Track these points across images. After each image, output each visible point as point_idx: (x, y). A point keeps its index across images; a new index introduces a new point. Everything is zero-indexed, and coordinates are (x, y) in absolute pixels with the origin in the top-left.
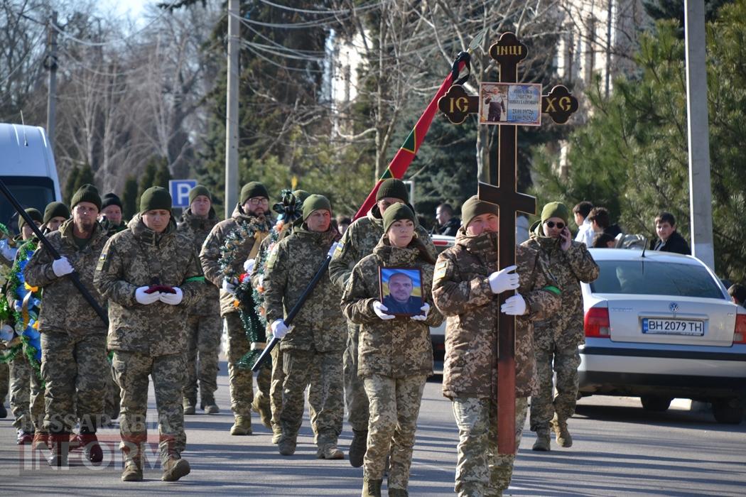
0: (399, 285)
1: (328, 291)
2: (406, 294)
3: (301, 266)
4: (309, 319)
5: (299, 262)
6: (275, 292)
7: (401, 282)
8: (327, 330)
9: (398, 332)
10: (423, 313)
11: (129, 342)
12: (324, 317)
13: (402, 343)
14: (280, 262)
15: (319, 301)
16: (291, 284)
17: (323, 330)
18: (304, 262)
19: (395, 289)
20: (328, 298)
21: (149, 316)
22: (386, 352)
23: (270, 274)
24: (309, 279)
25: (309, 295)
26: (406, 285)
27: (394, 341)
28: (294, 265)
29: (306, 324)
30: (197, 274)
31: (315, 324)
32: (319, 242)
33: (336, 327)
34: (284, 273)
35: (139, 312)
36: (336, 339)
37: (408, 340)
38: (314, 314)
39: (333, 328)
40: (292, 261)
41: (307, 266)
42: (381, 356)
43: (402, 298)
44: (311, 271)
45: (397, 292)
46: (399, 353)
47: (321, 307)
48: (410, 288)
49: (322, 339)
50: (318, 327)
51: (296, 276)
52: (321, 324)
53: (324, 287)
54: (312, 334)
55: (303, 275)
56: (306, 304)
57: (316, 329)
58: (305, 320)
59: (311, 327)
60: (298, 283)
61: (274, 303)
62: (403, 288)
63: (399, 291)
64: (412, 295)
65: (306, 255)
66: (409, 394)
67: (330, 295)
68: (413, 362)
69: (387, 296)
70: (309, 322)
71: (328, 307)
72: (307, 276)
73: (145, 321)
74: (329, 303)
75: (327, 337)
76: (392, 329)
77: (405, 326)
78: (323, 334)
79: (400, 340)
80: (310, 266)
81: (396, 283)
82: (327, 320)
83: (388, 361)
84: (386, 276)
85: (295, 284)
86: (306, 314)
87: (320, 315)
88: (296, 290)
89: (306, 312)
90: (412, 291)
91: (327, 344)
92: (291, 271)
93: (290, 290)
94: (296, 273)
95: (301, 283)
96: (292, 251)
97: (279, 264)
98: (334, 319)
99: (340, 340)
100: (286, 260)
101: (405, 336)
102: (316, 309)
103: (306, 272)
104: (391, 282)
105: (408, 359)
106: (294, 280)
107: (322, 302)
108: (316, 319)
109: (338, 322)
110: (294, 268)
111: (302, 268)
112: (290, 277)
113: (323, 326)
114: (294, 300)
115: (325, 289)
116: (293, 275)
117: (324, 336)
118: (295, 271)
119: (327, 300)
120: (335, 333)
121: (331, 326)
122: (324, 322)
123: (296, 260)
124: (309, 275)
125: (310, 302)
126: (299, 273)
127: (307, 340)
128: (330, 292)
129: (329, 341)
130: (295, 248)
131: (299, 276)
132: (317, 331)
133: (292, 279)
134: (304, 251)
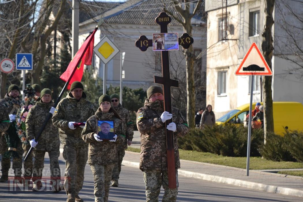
0: (105, 127)
2: (107, 131)
3: (40, 117)
4: (44, 138)
5: (39, 116)
6: (31, 128)
7: (106, 126)
8: (51, 142)
9: (105, 147)
10: (114, 139)
12: (50, 137)
13: (106, 151)
15: (48, 131)
16: (36, 124)
17: (49, 142)
18: (41, 115)
19: (103, 129)
20: (51, 129)
22: (100, 154)
23: (28, 120)
24: (44, 122)
25: (43, 129)
26: (108, 127)
27: (103, 150)
28: (37, 116)
29: (43, 140)
31: (46, 140)
32: (47, 107)
33: (55, 141)
34: (34, 120)
36: (55, 145)
37: (109, 150)
38: (46, 136)
39: (54, 141)
40: (37, 115)
41: (43, 117)
42: (98, 156)
43: (106, 133)
45: (104, 130)
46: (105, 155)
47: (48, 133)
48: (109, 129)
50: (48, 141)
51: (38, 121)
52: (49, 140)
53: (50, 125)
54: (45, 144)
55: (41, 120)
56: (43, 132)
57: (47, 142)
58: (42, 138)
59: (45, 141)
60: (39, 124)
61: (31, 133)
62: (107, 128)
63: (105, 130)
64: (110, 131)
65: (42, 113)
66: (108, 172)
67: (52, 128)
68: (110, 159)
69: (100, 132)
70: (44, 139)
71: (51, 133)
72: (43, 121)
74: (52, 131)
75: (51, 145)
76: (102, 145)
77: (108, 144)
78: (49, 144)
79: (106, 150)
80: (44, 117)
81: (103, 127)
82: (51, 138)
83: (101, 158)
84: (99, 124)
85: (38, 124)
86: (43, 136)
87: (48, 136)
88: (38, 126)
89: (43, 135)
90: (110, 130)
91: (51, 148)
93: (36, 127)
94: (38, 120)
95: (41, 124)
97: (32, 116)
98: (54, 138)
99: (57, 146)
100: (35, 114)
101: (107, 148)
102: (47, 134)
103: (42, 119)
104: (102, 126)
105: (109, 157)
106: (38, 122)
107: (49, 131)
108: (47, 138)
109: (56, 139)
110: (38, 118)
111: (41, 118)
112: (36, 122)
113: (50, 141)
114: (38, 131)
115: (50, 126)
116: (37, 120)
117: (50, 145)
118: (38, 119)
119: (51, 130)
120: (54, 143)
121: (53, 141)
122: (50, 139)
123: (38, 115)
124: (44, 120)
125: (44, 131)
126: (40, 120)
127: (43, 147)
128: (52, 127)
129: (52, 147)
130: (38, 110)
131: (40, 121)
132: (47, 143)
133: (37, 122)
134: (41, 111)
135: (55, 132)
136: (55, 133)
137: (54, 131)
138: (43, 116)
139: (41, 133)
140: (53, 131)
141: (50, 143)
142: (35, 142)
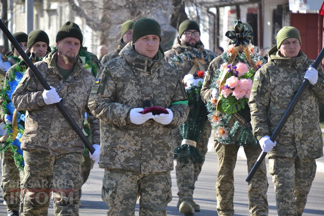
1: (305, 107)
3: (281, 87)
4: (291, 131)
5: (279, 84)
6: (261, 113)
8: (305, 141)
11: (122, 161)
12: (303, 130)
14: (262, 86)
15: (299, 116)
16: (274, 103)
17: (302, 140)
18: (283, 83)
20: (306, 113)
21: (142, 136)
24: (289, 98)
28: (275, 86)
29: (289, 135)
30: (182, 98)
31: (296, 135)
32: (294, 65)
33: (312, 138)
35: (132, 132)
36: (312, 148)
39: (310, 139)
41: (286, 87)
44: (291, 91)
47: (300, 121)
49: (301, 148)
50: (299, 138)
51: (278, 96)
52: (301, 135)
53: (302, 103)
54: (294, 143)
55: (283, 94)
56: (289, 119)
57: (297, 139)
58: (288, 132)
60: (280, 101)
61: (261, 122)
67: (307, 110)
70: (291, 134)
71: (307, 121)
72: (287, 95)
73: (137, 141)
74: (306, 117)
75: (305, 146)
78: (302, 144)
80: (289, 86)
82: (306, 131)
85: (278, 103)
86: (289, 127)
87: (301, 128)
89: (289, 126)
92: (272, 92)
94: (277, 94)
95: (283, 102)
96: (272, 75)
98: (311, 130)
102: (297, 122)
103: (286, 92)
106: (277, 99)
107: (301, 117)
108: (297, 131)
109: (314, 133)
110: (276, 90)
111: (282, 89)
112: (273, 98)
113: (303, 137)
114: (277, 116)
115: (303, 105)
116: (275, 95)
117: (303, 146)
118: (277, 92)
119: (305, 115)
120: (311, 143)
121: (309, 137)
122: (303, 134)
123: (277, 83)
124: (289, 94)
125: (291, 117)
126: (281, 93)
127: (290, 149)
128: (307, 108)
129: (307, 150)
130: (274, 73)
131: (281, 96)
132: (298, 142)
133: (275, 99)
134: (282, 75)
135: (313, 117)
136: (314, 121)
137: (311, 116)
138: (286, 85)
139: (285, 121)
140: (309, 115)
141: (303, 142)
142: (271, 142)
